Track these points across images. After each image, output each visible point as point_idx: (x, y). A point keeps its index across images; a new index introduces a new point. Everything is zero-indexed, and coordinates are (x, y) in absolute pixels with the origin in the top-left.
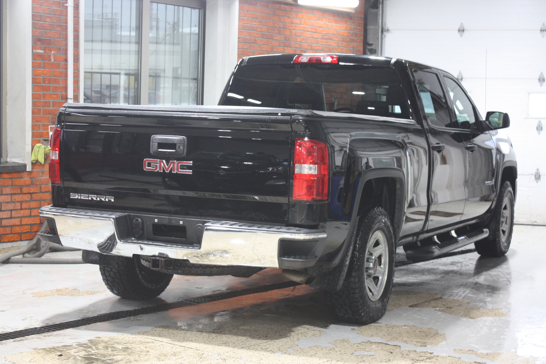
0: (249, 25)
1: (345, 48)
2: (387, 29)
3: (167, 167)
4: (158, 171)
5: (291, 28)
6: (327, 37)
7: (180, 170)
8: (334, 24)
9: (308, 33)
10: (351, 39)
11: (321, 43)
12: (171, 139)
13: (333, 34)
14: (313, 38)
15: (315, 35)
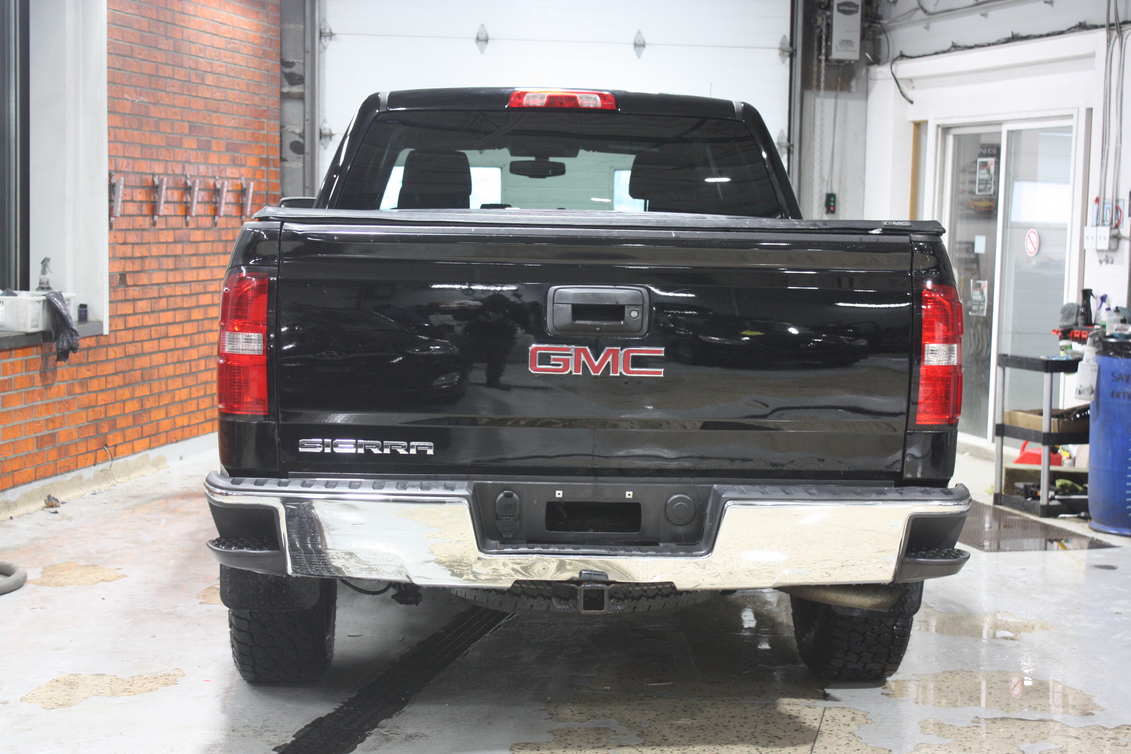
0: (121, 13)
1: (257, 71)
2: (327, 31)
3: (596, 363)
4: (571, 372)
5: (182, 24)
6: (232, 45)
7: (631, 369)
8: (242, 18)
9: (206, 35)
10: (264, 51)
11: (225, 60)
12: (609, 297)
13: (240, 41)
14: (214, 47)
15: (217, 41)
